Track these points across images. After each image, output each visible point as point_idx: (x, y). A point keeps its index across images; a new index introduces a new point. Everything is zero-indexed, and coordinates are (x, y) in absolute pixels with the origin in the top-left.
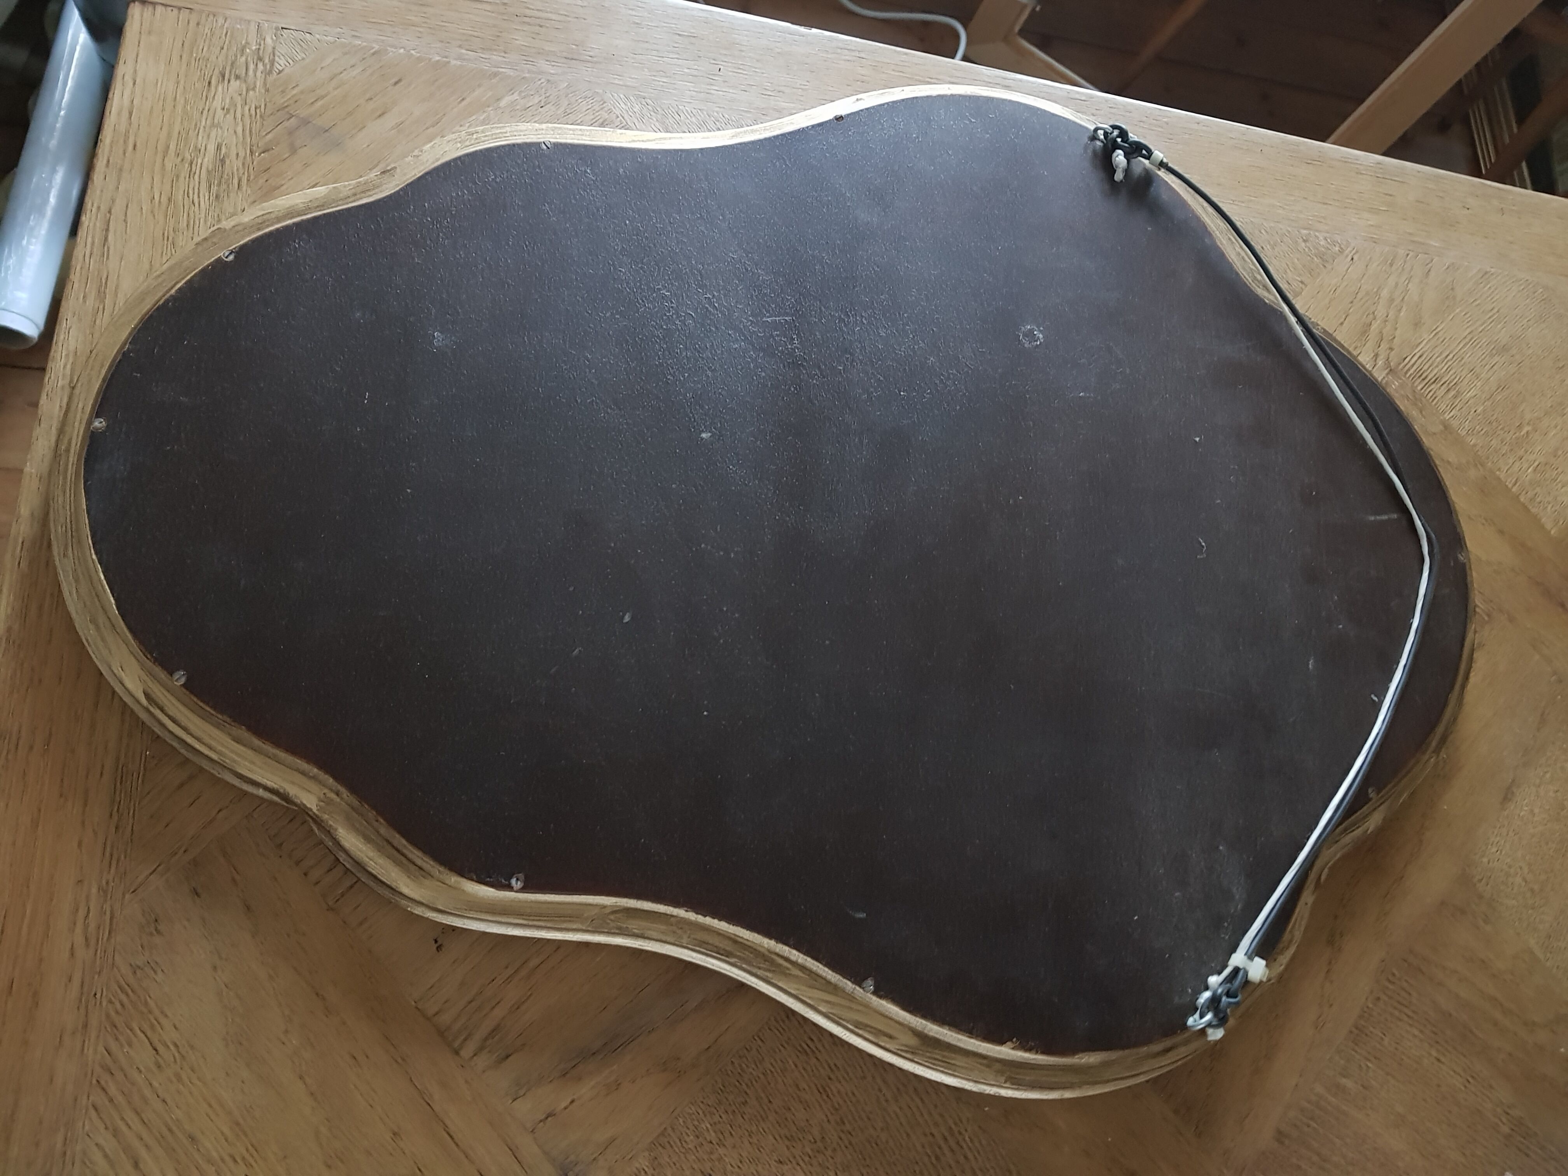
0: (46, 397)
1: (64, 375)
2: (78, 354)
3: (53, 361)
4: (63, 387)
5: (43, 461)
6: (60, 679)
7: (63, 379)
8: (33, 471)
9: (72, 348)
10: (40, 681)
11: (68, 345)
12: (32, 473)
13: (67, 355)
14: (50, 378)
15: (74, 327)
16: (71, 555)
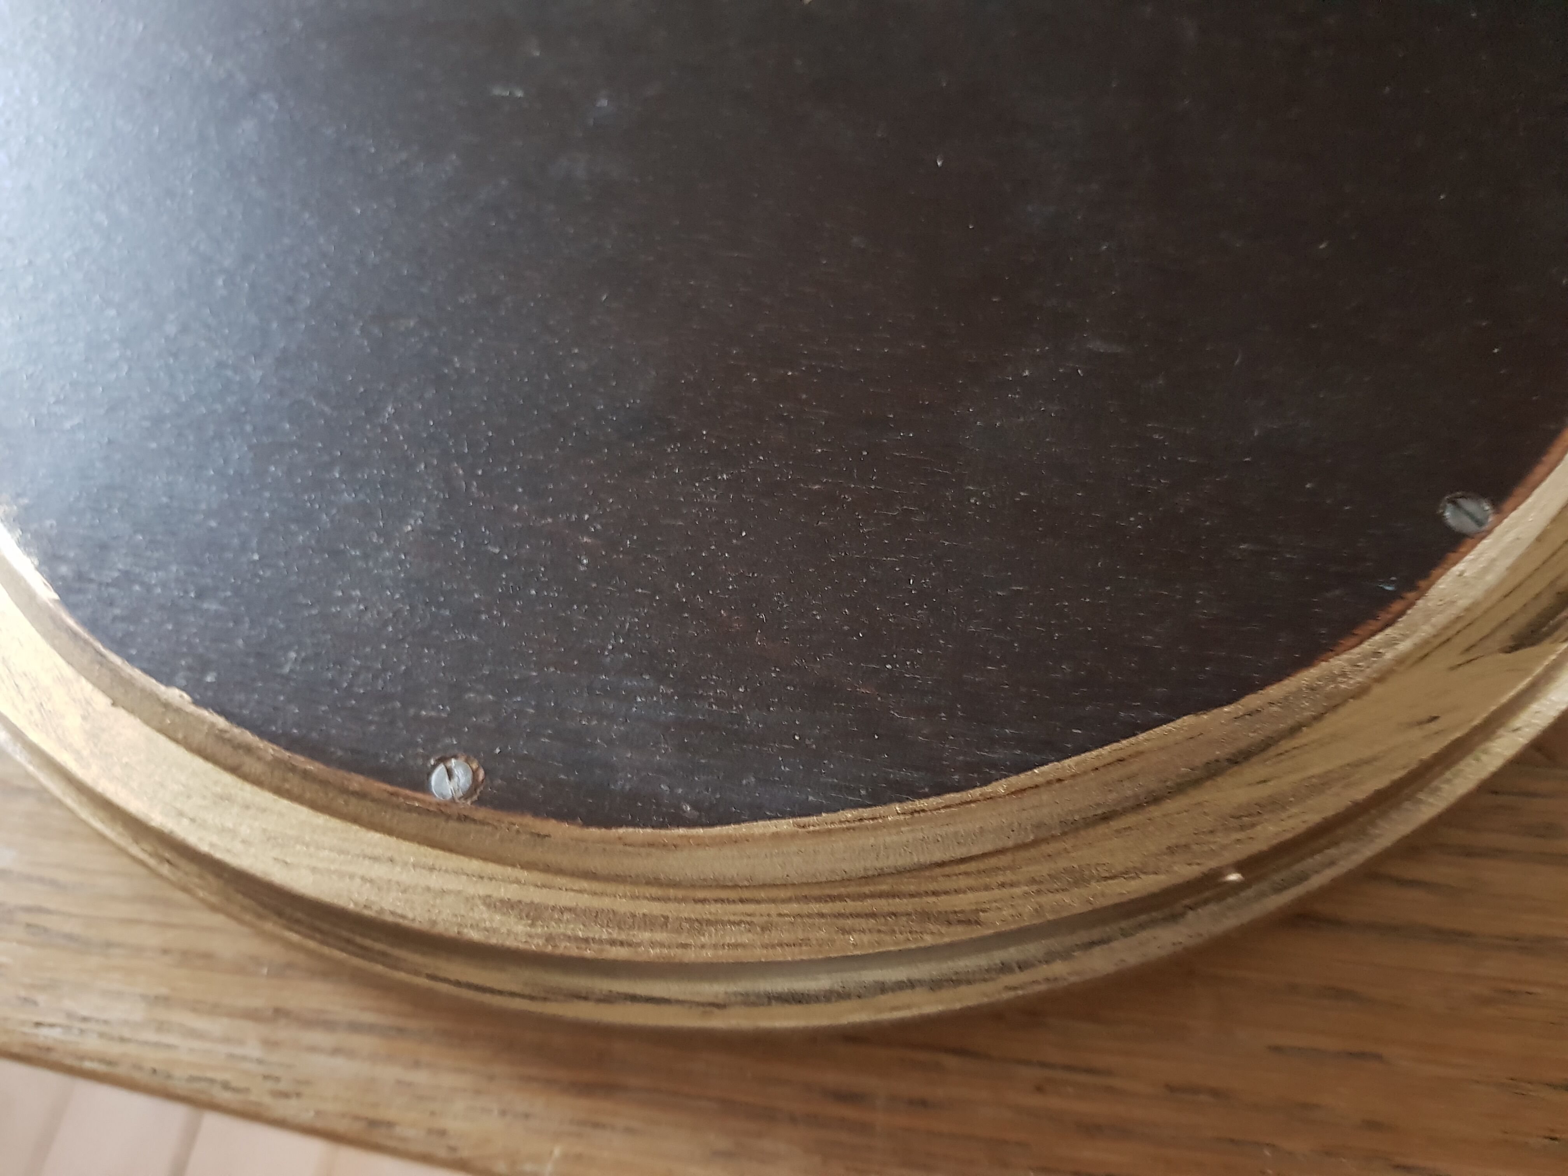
0: (293, 1102)
1: (226, 1040)
2: (163, 991)
3: (169, 1076)
4: (270, 1044)
5: (527, 1116)
6: (1362, 1055)
7: (241, 1042)
8: (557, 1151)
9: (138, 1012)
10: (1372, 1125)
11: (126, 1023)
12: (565, 1157)
13: (161, 1027)
14: (226, 1086)
15: (69, 1004)
16: (971, 896)
